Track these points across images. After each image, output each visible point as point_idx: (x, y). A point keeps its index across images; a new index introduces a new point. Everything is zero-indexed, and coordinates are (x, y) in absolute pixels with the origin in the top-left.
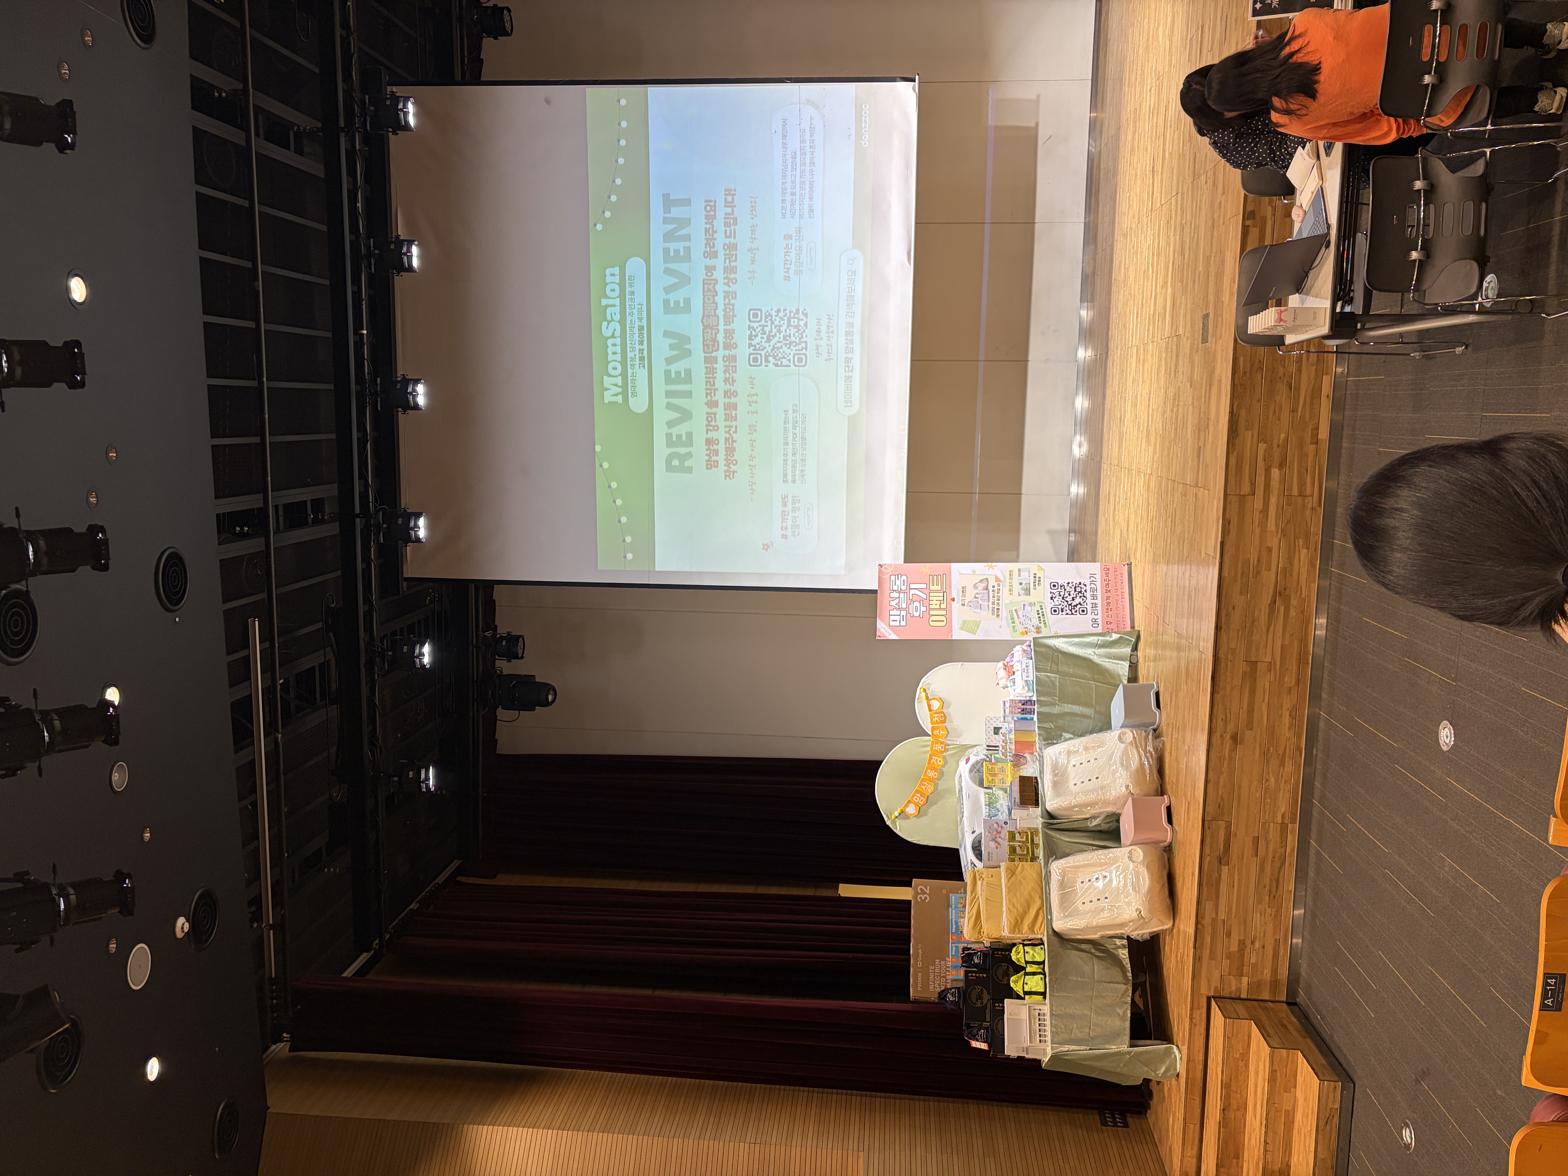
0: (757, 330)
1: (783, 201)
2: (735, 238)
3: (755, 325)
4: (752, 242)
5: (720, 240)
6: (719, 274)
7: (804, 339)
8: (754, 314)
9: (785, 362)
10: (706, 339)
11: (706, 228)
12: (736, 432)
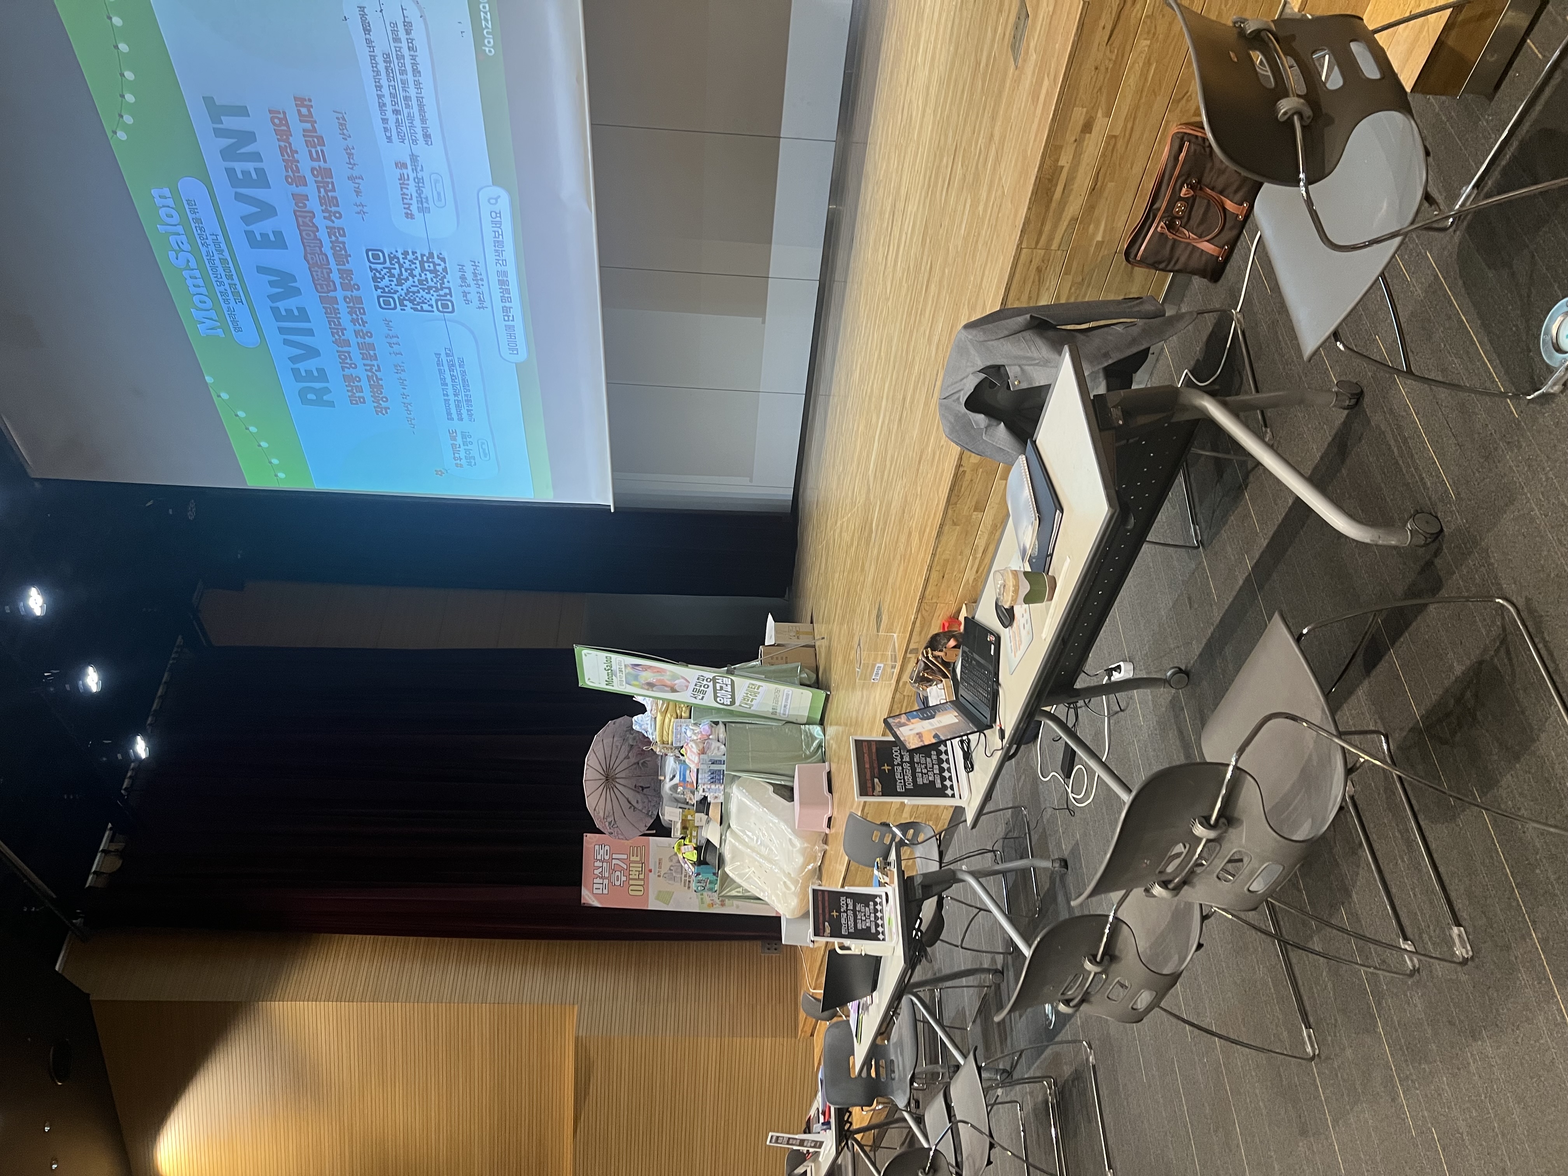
0: (382, 273)
1: (385, 121)
2: (325, 161)
3: (379, 267)
4: (352, 169)
5: (305, 165)
6: (313, 204)
7: (446, 285)
8: (374, 254)
9: (425, 307)
10: (316, 278)
11: (280, 146)
12: (379, 370)
